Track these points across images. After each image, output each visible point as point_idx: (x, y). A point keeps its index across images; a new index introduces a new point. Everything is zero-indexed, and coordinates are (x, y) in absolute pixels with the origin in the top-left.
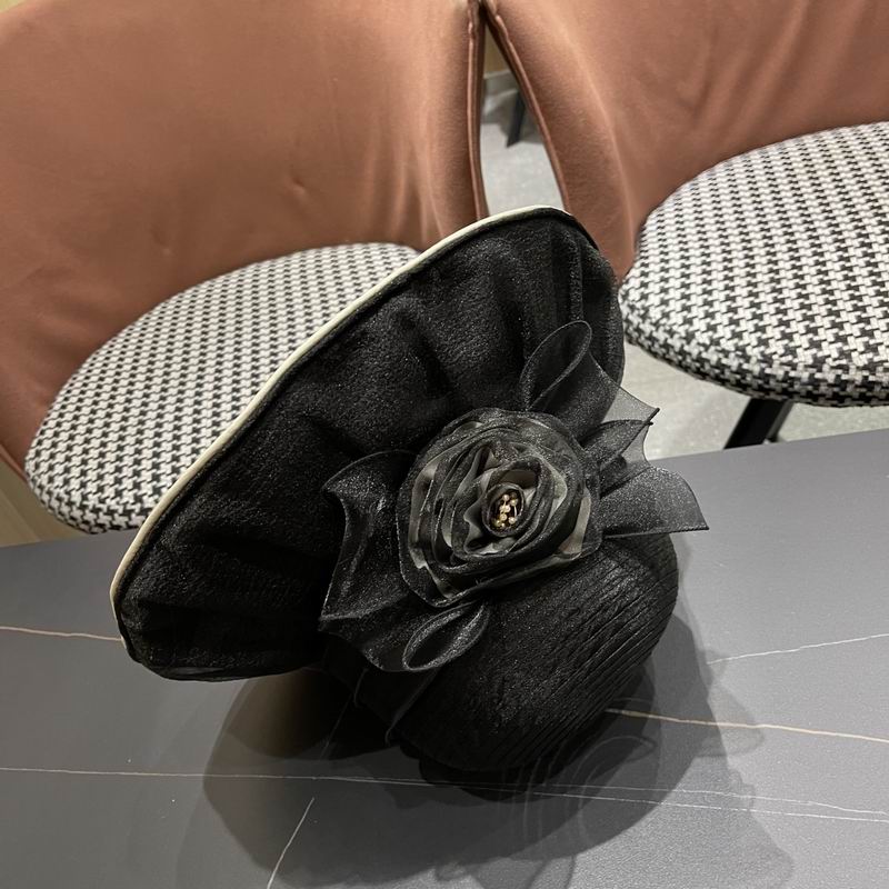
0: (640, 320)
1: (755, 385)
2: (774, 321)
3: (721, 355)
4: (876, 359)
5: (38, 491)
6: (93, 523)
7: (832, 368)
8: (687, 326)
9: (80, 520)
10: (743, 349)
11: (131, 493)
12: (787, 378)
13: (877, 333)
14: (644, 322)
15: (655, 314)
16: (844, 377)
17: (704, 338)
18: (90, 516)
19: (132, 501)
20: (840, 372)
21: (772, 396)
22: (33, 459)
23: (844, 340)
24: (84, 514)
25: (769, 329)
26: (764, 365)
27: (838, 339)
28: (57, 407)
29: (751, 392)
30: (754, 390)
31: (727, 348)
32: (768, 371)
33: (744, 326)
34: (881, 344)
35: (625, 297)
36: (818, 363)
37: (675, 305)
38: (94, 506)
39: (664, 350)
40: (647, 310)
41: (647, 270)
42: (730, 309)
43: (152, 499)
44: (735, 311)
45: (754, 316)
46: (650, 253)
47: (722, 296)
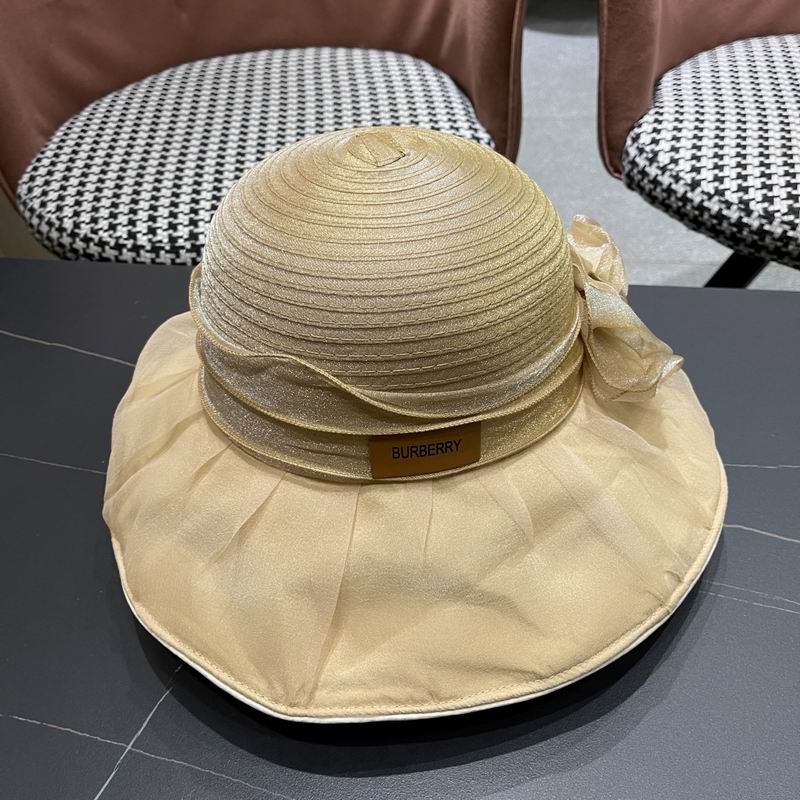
0: (647, 163)
1: (749, 240)
2: (782, 181)
3: (723, 206)
5: (27, 214)
6: (81, 252)
8: (694, 174)
9: (68, 247)
10: (746, 203)
11: (125, 229)
12: (784, 237)
14: (650, 165)
15: (664, 159)
17: (710, 188)
18: (79, 245)
19: (125, 236)
21: (763, 254)
22: (25, 183)
24: (74, 242)
25: (775, 188)
26: (764, 221)
28: (56, 140)
29: (741, 247)
30: (747, 245)
31: (730, 200)
32: (767, 227)
33: (750, 182)
35: (636, 139)
37: (685, 154)
38: (86, 235)
39: (665, 195)
40: (656, 154)
41: (661, 118)
42: (739, 165)
43: (145, 238)
44: (744, 167)
45: (763, 175)
46: (665, 104)
47: (733, 152)
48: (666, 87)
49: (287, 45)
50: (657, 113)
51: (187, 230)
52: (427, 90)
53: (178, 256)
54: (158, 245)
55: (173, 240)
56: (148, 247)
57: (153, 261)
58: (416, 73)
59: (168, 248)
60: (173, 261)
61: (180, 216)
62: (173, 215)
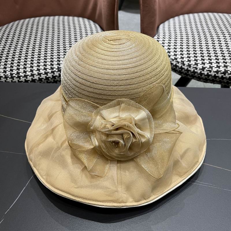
1: (184, 73)
2: (193, 56)
3: (177, 63)
4: (219, 70)
7: (207, 70)
8: (168, 54)
10: (183, 62)
12: (194, 72)
13: (220, 63)
16: (210, 74)
17: (173, 58)
20: (209, 72)
21: (188, 77)
23: (211, 63)
25: (191, 58)
26: (188, 67)
27: (210, 63)
29: (182, 75)
30: (184, 74)
31: (179, 61)
32: (189, 69)
33: (184, 56)
34: (221, 66)
36: (203, 69)
37: (166, 48)
42: (181, 51)
43: (3, 74)
44: (182, 51)
45: (188, 54)
46: (160, 33)
47: (179, 47)
48: (161, 28)
49: (50, 15)
50: (158, 36)
51: (16, 71)
52: (91, 28)
53: (13, 79)
54: (7, 76)
55: (11, 74)
56: (4, 77)
57: (5, 81)
58: (88, 24)
59: (10, 77)
60: (12, 81)
61: (14, 67)
62: (12, 67)
